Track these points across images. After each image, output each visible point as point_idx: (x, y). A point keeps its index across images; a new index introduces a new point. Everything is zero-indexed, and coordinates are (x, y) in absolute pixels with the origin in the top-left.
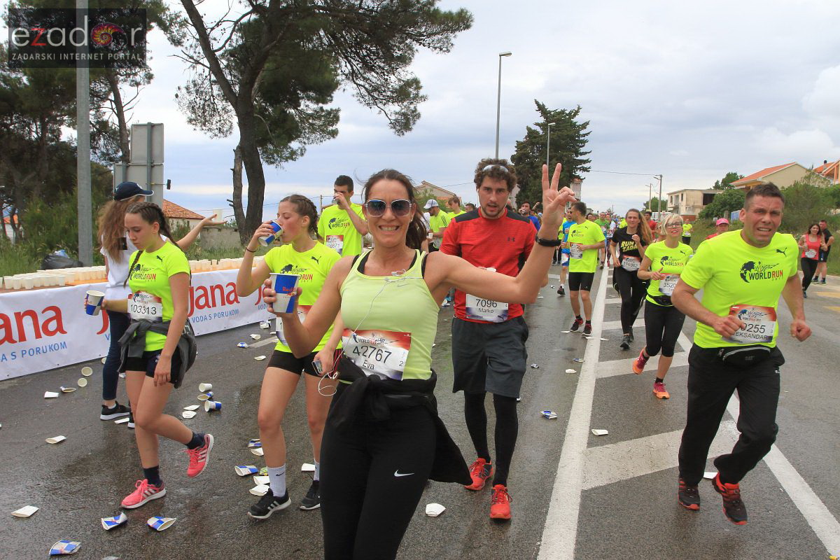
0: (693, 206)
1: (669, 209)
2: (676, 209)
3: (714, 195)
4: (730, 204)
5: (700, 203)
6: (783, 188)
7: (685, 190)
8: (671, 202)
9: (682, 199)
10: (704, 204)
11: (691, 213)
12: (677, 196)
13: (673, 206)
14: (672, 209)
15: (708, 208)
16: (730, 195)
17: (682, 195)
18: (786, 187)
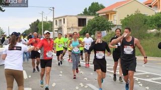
0: (72, 27)
1: (55, 30)
2: (60, 29)
3: (85, 19)
4: (98, 26)
5: (76, 24)
6: (128, 15)
7: (66, 16)
8: (56, 24)
9: (64, 23)
10: (79, 26)
11: (71, 32)
12: (61, 20)
13: (58, 27)
14: (57, 29)
15: (84, 29)
16: (97, 20)
17: (64, 19)
18: (130, 15)
